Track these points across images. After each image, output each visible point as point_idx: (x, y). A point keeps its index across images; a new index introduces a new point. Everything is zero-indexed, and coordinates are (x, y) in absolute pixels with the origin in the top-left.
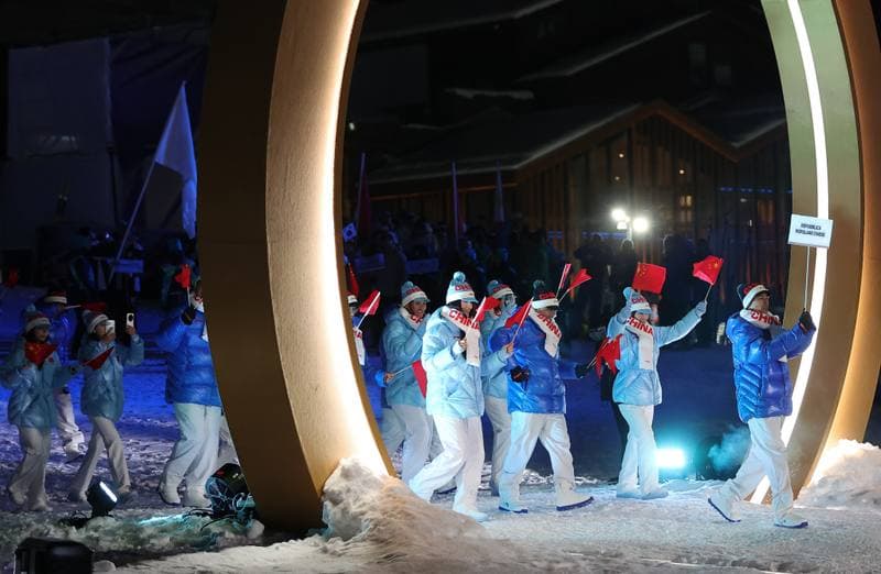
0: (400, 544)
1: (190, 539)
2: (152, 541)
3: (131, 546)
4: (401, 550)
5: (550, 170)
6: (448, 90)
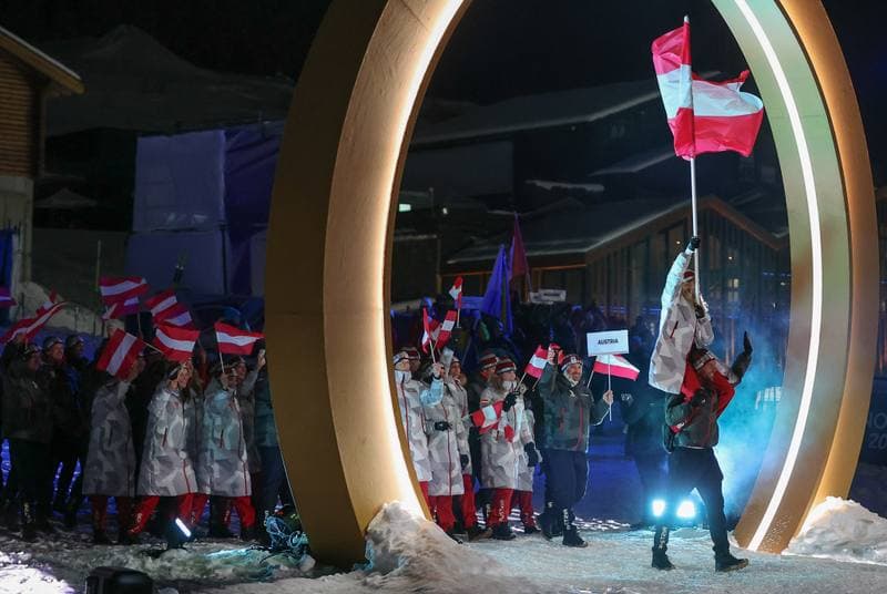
0: (430, 580)
1: (250, 571)
2: (217, 571)
3: (198, 576)
4: (431, 584)
5: (615, 254)
6: (529, 182)
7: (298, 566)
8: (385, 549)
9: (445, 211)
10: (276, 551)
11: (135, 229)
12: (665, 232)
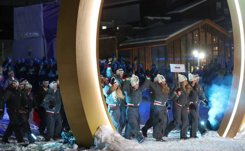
1: (56, 150)
2: (46, 150)
5: (176, 40)
6: (146, 17)
7: (72, 148)
8: (101, 141)
9: (118, 28)
10: (65, 143)
11: (15, 38)
12: (192, 32)
